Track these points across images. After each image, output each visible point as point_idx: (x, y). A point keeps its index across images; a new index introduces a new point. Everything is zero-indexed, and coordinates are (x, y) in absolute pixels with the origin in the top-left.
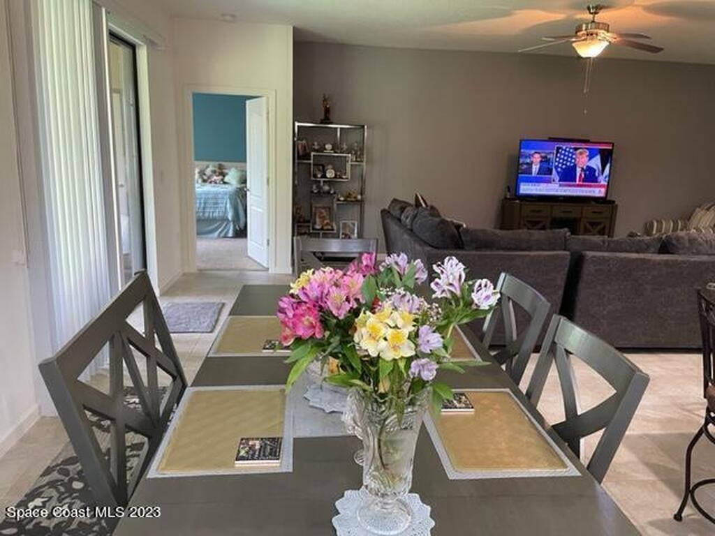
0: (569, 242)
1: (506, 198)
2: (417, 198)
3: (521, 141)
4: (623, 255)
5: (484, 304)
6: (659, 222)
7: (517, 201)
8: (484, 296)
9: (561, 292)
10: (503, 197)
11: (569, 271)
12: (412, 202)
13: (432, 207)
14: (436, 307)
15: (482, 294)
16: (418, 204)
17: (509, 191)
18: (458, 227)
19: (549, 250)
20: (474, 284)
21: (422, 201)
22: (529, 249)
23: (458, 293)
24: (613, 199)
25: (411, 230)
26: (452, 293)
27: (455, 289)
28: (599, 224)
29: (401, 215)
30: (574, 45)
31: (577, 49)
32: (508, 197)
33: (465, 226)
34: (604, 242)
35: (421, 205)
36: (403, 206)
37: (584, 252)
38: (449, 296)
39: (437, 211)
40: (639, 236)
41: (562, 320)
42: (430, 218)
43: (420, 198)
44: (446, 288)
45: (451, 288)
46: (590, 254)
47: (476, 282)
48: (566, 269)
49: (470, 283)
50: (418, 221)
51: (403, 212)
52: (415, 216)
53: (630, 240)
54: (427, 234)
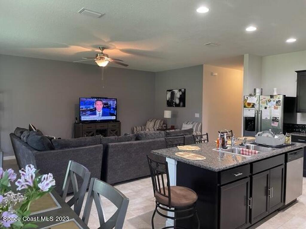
0: (102, 140)
1: (76, 123)
2: (30, 126)
3: (80, 98)
4: (123, 143)
5: (46, 188)
6: (136, 127)
7: (81, 124)
8: (45, 184)
9: (101, 162)
10: (74, 123)
11: (103, 152)
12: (28, 128)
13: (38, 131)
14: (19, 195)
15: (44, 183)
16: (31, 129)
17: (77, 119)
18: (51, 139)
19: (94, 145)
20: (41, 177)
21: (33, 128)
22: (85, 145)
23: (32, 185)
24: (119, 120)
25: (27, 143)
26: (28, 185)
27: (30, 183)
28: (115, 130)
29: (21, 136)
30: (96, 61)
31: (97, 63)
32: (77, 122)
33: (55, 138)
34: (115, 138)
35: (32, 130)
36: (22, 131)
37: (108, 144)
38: (26, 187)
39: (41, 132)
40: (128, 135)
41: (95, 180)
42: (37, 136)
43: (32, 126)
44: (24, 184)
45: (28, 183)
46: (110, 144)
47: (42, 176)
48: (102, 152)
49: (40, 177)
50: (30, 138)
51: (22, 134)
52: (29, 136)
53: (125, 137)
54: (35, 144)
